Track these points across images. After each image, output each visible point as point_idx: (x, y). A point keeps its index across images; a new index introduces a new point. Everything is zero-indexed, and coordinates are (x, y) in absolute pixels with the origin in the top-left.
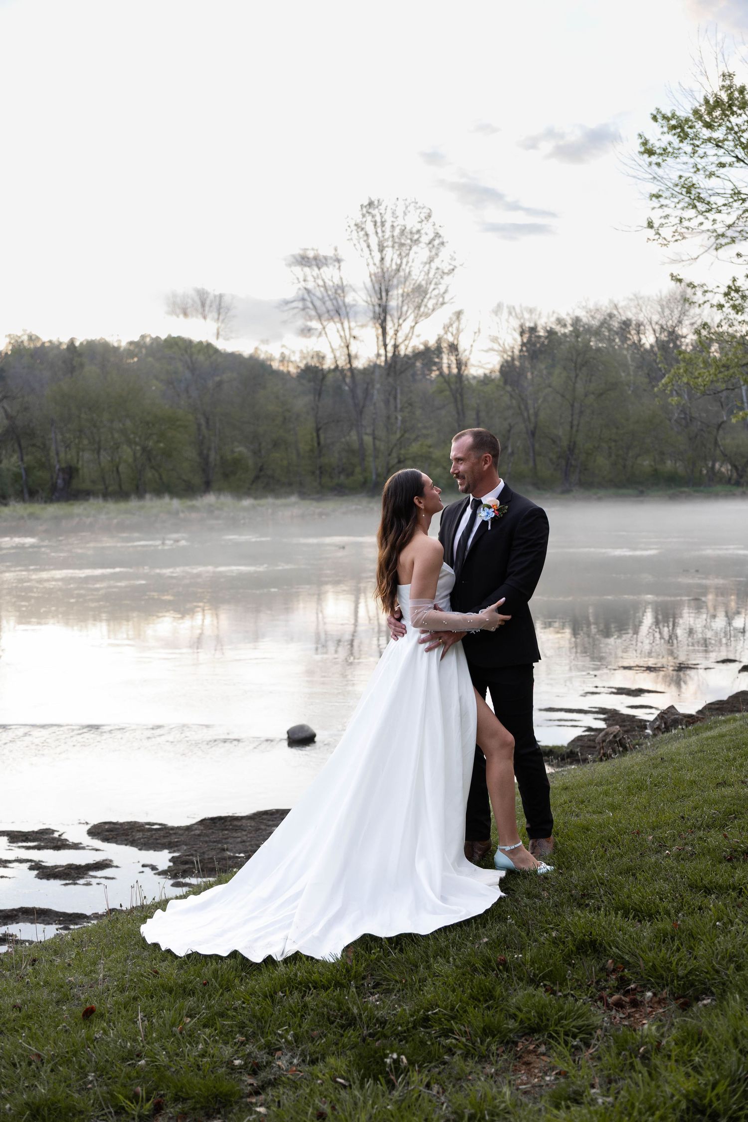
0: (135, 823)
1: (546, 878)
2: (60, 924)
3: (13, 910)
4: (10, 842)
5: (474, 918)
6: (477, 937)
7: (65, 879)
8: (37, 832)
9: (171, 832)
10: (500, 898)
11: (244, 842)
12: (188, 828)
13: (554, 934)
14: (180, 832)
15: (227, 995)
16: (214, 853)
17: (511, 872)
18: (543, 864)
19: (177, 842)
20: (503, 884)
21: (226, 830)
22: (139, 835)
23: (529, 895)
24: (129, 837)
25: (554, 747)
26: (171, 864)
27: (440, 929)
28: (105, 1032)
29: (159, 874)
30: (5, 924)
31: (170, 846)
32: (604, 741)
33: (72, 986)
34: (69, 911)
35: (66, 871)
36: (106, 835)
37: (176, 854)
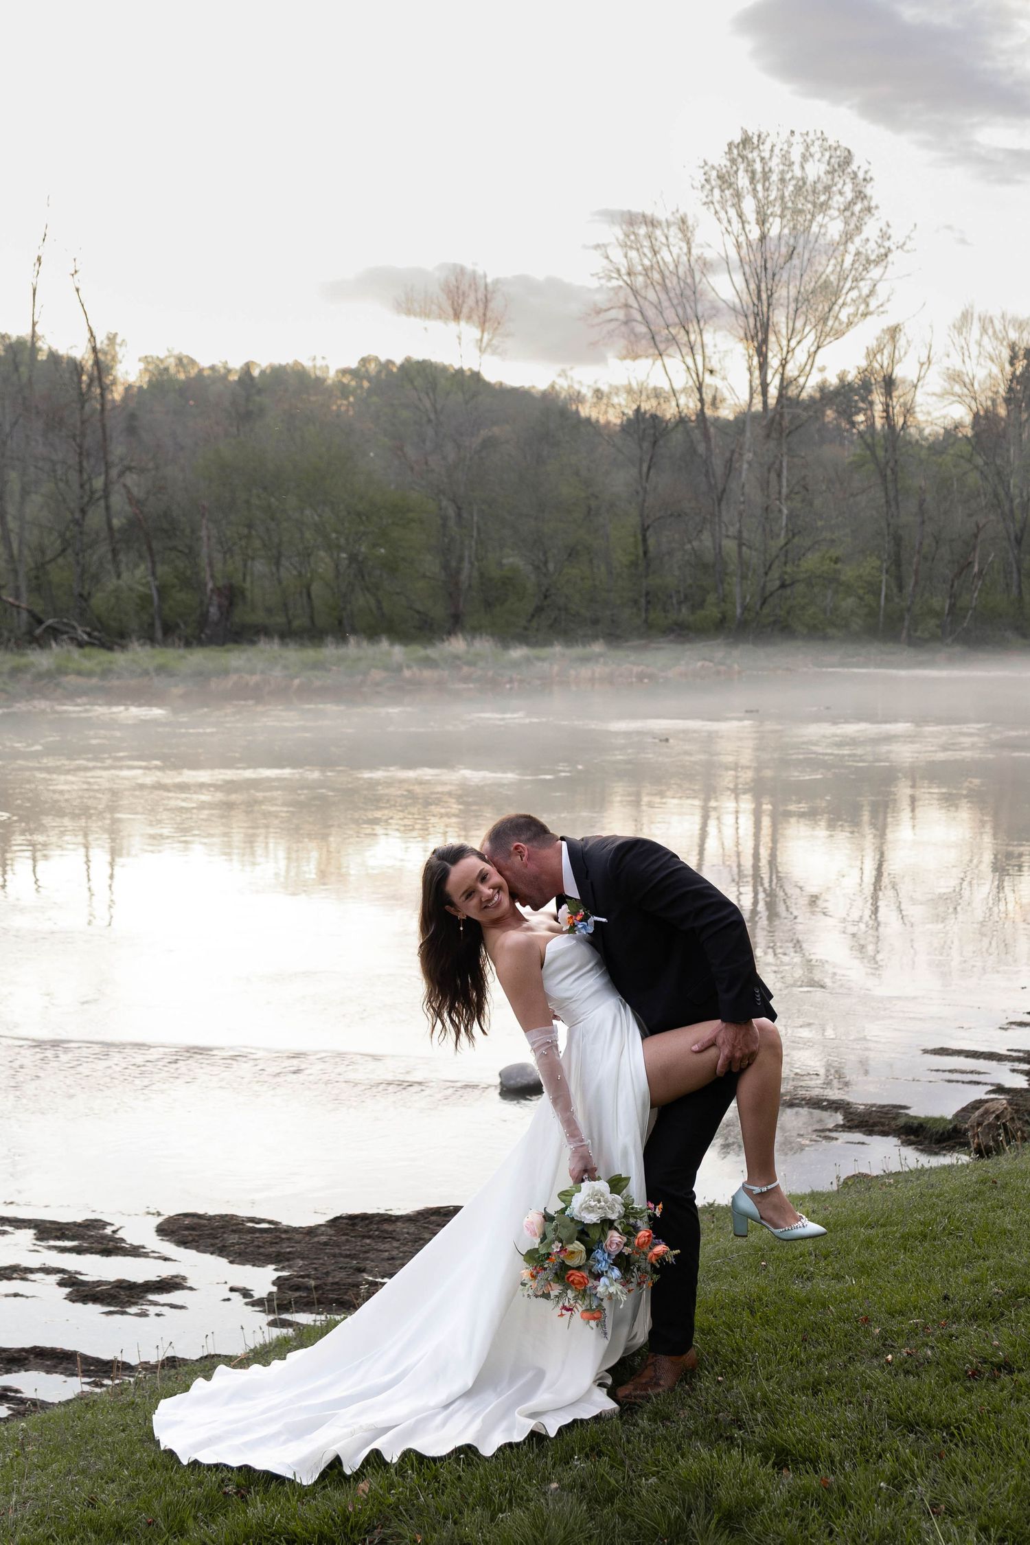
0: (233, 1217)
2: (90, 1377)
3: (23, 1350)
4: (37, 1239)
6: (547, 1480)
7: (109, 1304)
8: (79, 1225)
9: (283, 1236)
11: (393, 1258)
12: (311, 1231)
14: (297, 1237)
16: (343, 1274)
19: (290, 1253)
21: (369, 1237)
22: (233, 1239)
24: (217, 1241)
25: (928, 1119)
26: (275, 1289)
29: (253, 1304)
30: (8, 1372)
31: (277, 1259)
32: (979, 1124)
34: (106, 1356)
35: (112, 1292)
36: (184, 1236)
37: (285, 1274)
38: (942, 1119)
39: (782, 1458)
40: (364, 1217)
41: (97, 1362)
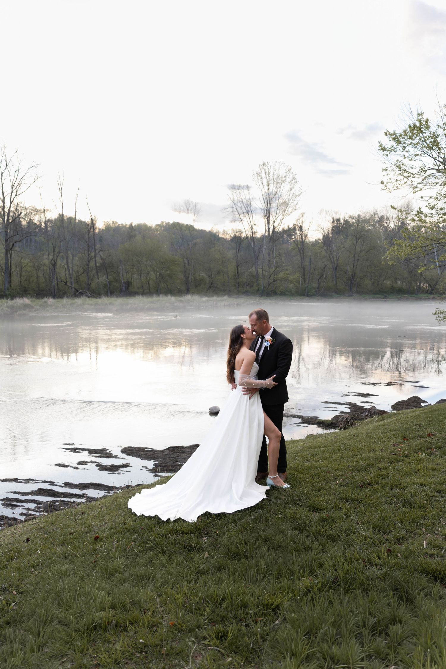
0: (141, 447)
1: (285, 491)
2: (106, 490)
3: (88, 483)
5: (251, 507)
6: (250, 516)
7: (110, 471)
8: (100, 450)
9: (155, 452)
10: (264, 499)
12: (163, 451)
13: (280, 516)
14: (159, 453)
15: (150, 534)
16: (172, 462)
18: (287, 484)
19: (157, 457)
21: (178, 452)
22: (142, 453)
23: (276, 498)
24: (138, 454)
25: (325, 420)
26: (154, 467)
27: (236, 512)
28: (101, 547)
29: (149, 471)
30: (84, 489)
31: (154, 459)
32: (342, 421)
33: (93, 526)
34: (110, 485)
35: (110, 468)
36: (129, 453)
37: (156, 462)
38: (328, 420)
39: (314, 509)
40: (176, 447)
41: (108, 486)
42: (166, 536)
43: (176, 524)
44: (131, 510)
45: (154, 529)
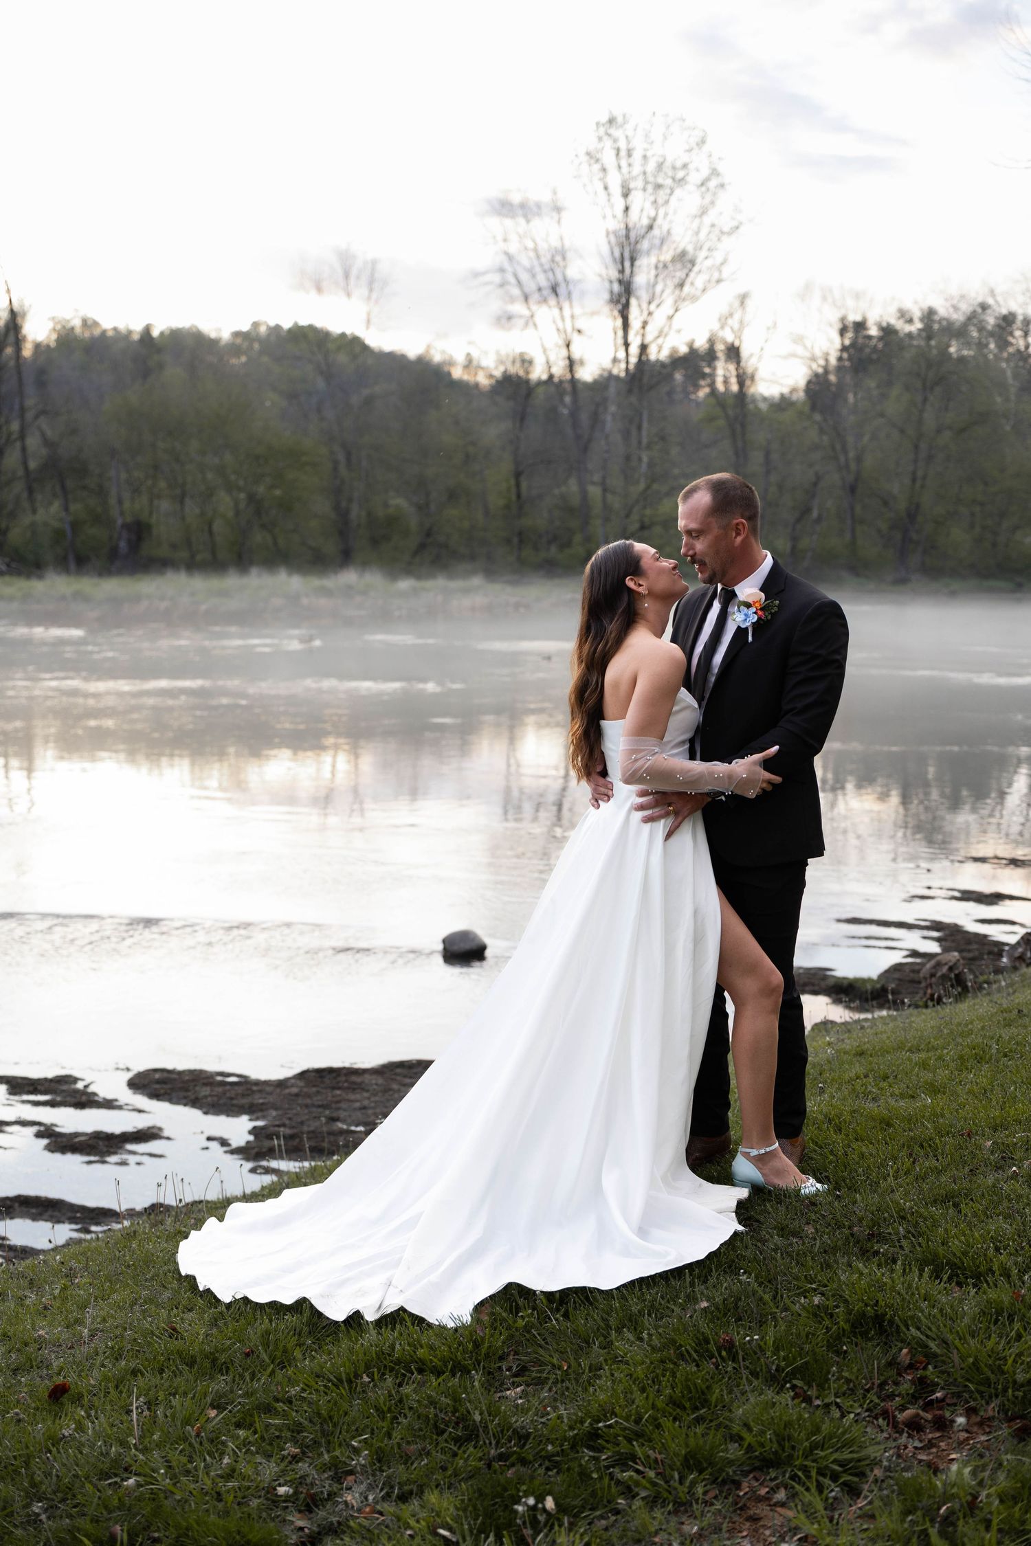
0: (201, 1072)
1: (814, 1204)
2: (76, 1223)
3: (8, 1198)
4: (10, 1094)
5: (690, 1266)
6: (692, 1299)
7: (88, 1154)
8: (51, 1080)
9: (255, 1088)
10: (736, 1234)
11: (364, 1108)
12: (281, 1084)
13: (816, 1300)
14: (268, 1089)
15: (279, 1375)
16: (318, 1123)
17: (757, 1190)
18: (812, 1180)
19: (262, 1104)
20: (743, 1211)
21: (339, 1088)
22: (205, 1091)
23: (783, 1231)
24: (189, 1094)
26: (251, 1138)
27: (632, 1283)
28: (80, 1428)
29: (233, 1152)
31: (251, 1110)
32: (933, 975)
33: (40, 1343)
34: (91, 1203)
35: (91, 1142)
36: (155, 1089)
37: (260, 1123)
38: (870, 980)
40: (331, 1071)
41: (83, 1209)
42: (350, 1382)
43: (389, 1335)
44: (191, 1280)
45: (298, 1353)
